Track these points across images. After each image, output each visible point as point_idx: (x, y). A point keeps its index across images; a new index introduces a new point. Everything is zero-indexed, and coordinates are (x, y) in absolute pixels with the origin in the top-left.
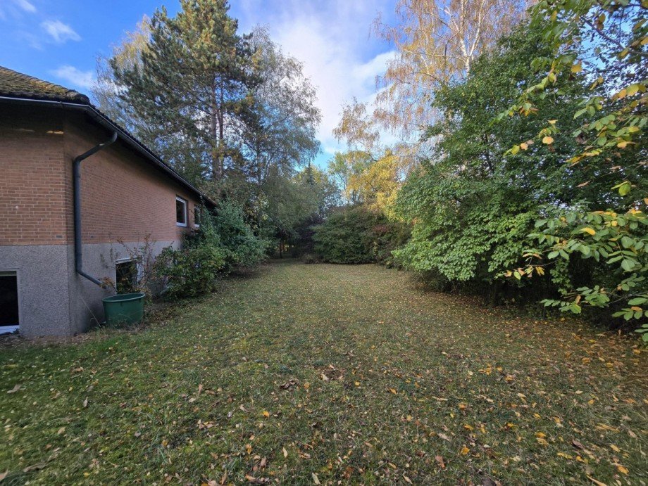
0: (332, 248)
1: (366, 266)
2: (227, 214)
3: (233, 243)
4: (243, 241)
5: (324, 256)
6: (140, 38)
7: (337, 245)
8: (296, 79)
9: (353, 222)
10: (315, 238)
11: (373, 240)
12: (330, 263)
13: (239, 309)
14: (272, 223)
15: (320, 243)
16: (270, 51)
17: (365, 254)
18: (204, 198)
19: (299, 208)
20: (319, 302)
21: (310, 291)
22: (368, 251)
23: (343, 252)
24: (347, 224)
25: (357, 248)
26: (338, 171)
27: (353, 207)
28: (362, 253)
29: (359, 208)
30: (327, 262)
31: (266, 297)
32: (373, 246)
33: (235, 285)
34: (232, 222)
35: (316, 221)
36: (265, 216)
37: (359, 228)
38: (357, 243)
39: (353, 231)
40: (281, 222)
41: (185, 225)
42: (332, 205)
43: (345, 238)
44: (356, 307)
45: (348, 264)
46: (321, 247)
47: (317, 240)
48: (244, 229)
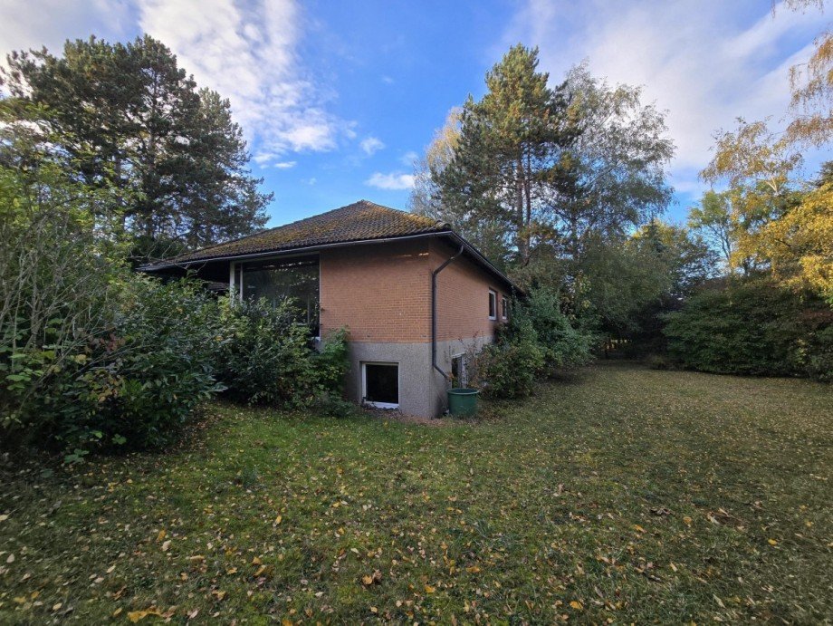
0: (701, 348)
1: (781, 381)
2: (541, 304)
3: (548, 339)
4: (560, 337)
5: (686, 359)
6: (449, 133)
7: (712, 344)
8: (630, 111)
9: (745, 306)
10: (668, 331)
11: (794, 336)
12: (698, 371)
13: (569, 420)
14: (596, 312)
15: (678, 339)
16: (590, 90)
17: (777, 360)
18: (515, 288)
19: (635, 288)
20: (687, 427)
21: (668, 410)
22: (784, 355)
23: (727, 356)
24: (733, 310)
25: (757, 349)
26: (707, 222)
27: (745, 280)
28: (770, 359)
29: (759, 282)
30: (691, 369)
31: (600, 410)
32: (798, 346)
33: (555, 391)
34: (546, 314)
35: (670, 305)
36: (586, 304)
37: (759, 315)
38: (756, 341)
39: (746, 320)
40: (609, 309)
41: (494, 318)
42: (695, 279)
43: (729, 332)
44: (761, 445)
45: (737, 375)
46: (681, 346)
47: (673, 334)
48: (561, 321)
